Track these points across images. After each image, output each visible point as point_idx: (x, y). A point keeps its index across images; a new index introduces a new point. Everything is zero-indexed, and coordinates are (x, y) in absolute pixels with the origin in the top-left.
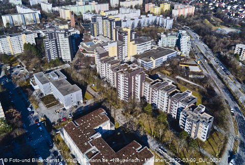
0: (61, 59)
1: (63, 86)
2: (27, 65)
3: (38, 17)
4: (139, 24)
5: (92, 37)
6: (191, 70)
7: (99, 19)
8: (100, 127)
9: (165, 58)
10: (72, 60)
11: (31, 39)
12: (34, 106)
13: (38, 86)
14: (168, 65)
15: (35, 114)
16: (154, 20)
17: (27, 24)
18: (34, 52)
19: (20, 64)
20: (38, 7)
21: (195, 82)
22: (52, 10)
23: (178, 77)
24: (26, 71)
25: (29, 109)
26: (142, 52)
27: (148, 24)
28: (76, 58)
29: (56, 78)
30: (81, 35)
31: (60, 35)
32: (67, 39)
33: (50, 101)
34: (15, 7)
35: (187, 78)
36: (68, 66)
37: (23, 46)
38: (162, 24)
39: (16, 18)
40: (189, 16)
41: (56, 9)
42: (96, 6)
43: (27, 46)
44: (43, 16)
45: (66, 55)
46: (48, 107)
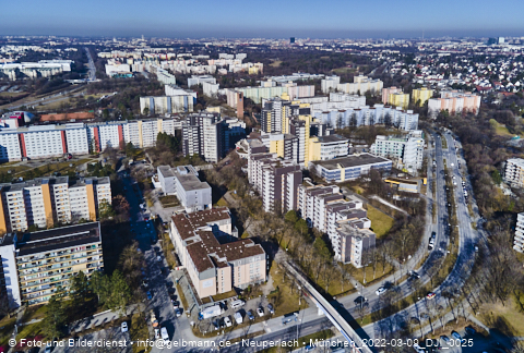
0: (203, 157)
1: (189, 182)
2: (155, 161)
3: (191, 102)
4: (353, 120)
5: (263, 133)
7: (277, 106)
8: (216, 225)
9: (365, 168)
10: (219, 160)
11: (167, 127)
12: (148, 203)
13: (160, 184)
14: (369, 180)
15: (147, 212)
16: (384, 115)
17: (174, 111)
18: (168, 144)
19: (147, 159)
20: (198, 88)
21: (399, 206)
22: (218, 94)
23: (375, 197)
24: (152, 167)
25: (142, 206)
27: (372, 120)
28: (228, 158)
29: (185, 173)
30: (248, 130)
31: (205, 120)
32: (214, 127)
33: (169, 201)
36: (210, 167)
37: (156, 134)
38: (399, 123)
39: (160, 102)
40: (466, 114)
41: (225, 91)
43: (162, 136)
44: (201, 102)
45: (211, 151)
46: (165, 207)
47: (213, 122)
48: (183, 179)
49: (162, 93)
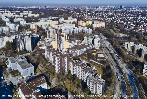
0: (26, 50)
1: (23, 64)
2: (6, 54)
3: (17, 28)
4: (73, 32)
5: (46, 38)
6: (99, 56)
7: (50, 29)
9: (85, 50)
10: (32, 51)
11: (10, 39)
12: (5, 76)
13: (10, 65)
14: (86, 53)
15: (5, 81)
16: (82, 29)
17: (11, 31)
18: (11, 46)
19: (2, 53)
20: (19, 23)
21: (101, 63)
22: (26, 24)
23: (91, 60)
24: (5, 57)
25: (2, 78)
26: (72, 46)
27: (78, 31)
28: (35, 50)
29: (21, 60)
30: (40, 37)
31: (26, 37)
32: (30, 39)
33: (15, 73)
34: (5, 23)
35: (96, 61)
36: (29, 54)
37: (5, 43)
39: (5, 28)
40: (102, 27)
41: (28, 24)
42: (50, 22)
43: (8, 43)
44: (21, 28)
45: (29, 48)
46: (14, 76)
47: (29, 37)
48: (21, 63)
49: (5, 25)
